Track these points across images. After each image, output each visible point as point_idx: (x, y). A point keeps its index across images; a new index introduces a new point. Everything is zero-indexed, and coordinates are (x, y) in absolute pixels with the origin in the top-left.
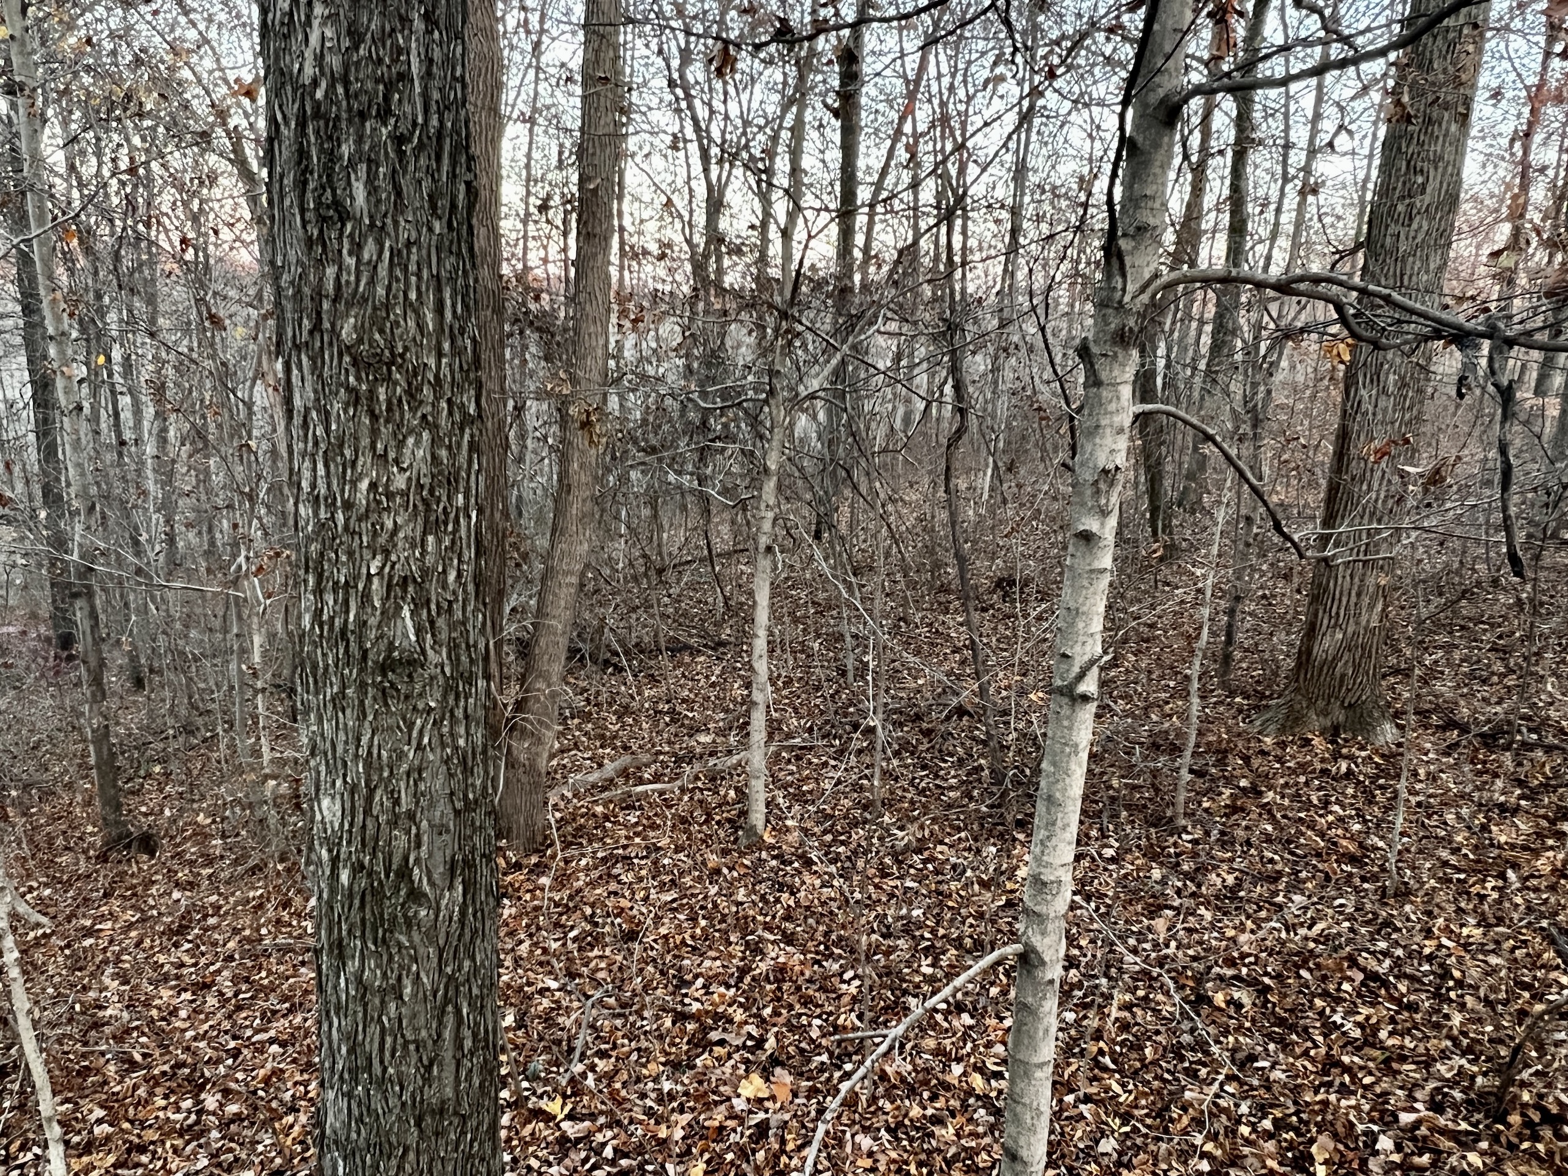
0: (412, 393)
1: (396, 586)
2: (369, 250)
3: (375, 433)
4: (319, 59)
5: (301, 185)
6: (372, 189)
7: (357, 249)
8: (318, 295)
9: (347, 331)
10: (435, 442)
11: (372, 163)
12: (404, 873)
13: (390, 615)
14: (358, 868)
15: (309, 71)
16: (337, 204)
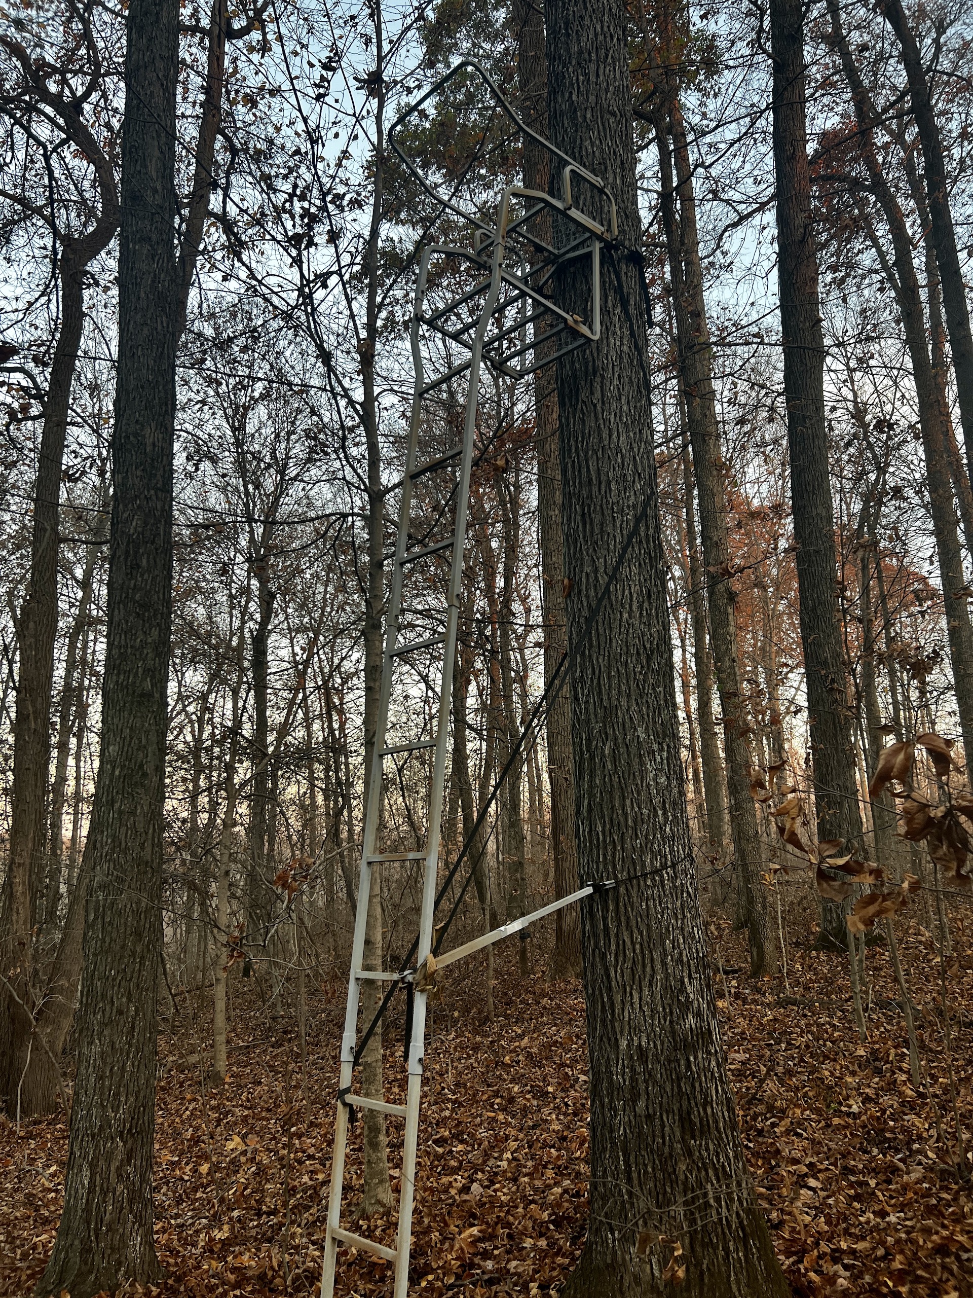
0: (155, 615)
1: (147, 671)
2: (146, 576)
3: (144, 626)
4: (135, 529)
5: (126, 560)
6: (148, 561)
7: (142, 575)
8: (128, 588)
9: (137, 597)
10: (160, 630)
11: (149, 555)
12: (141, 766)
13: (144, 679)
14: (123, 767)
15: (132, 531)
16: (137, 564)
